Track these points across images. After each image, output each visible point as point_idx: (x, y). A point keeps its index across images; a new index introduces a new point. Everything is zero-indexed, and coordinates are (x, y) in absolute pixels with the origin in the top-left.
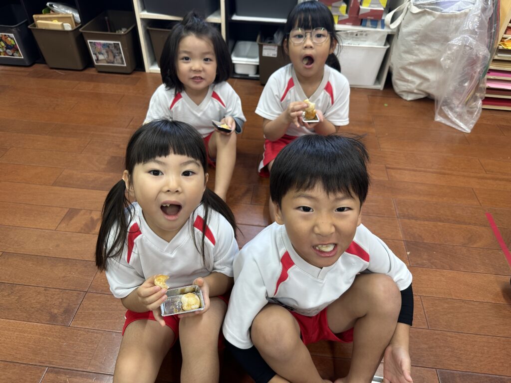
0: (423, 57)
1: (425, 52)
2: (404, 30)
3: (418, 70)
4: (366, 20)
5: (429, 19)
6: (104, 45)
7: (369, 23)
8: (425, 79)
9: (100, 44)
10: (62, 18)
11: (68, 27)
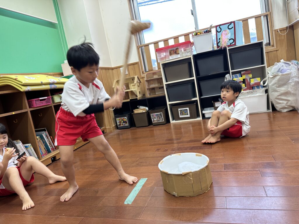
0: (282, 92)
2: (270, 85)
3: (283, 97)
4: (254, 87)
5: (278, 77)
6: (156, 115)
7: (256, 88)
8: (288, 100)
9: (155, 115)
10: (142, 109)
11: (144, 111)
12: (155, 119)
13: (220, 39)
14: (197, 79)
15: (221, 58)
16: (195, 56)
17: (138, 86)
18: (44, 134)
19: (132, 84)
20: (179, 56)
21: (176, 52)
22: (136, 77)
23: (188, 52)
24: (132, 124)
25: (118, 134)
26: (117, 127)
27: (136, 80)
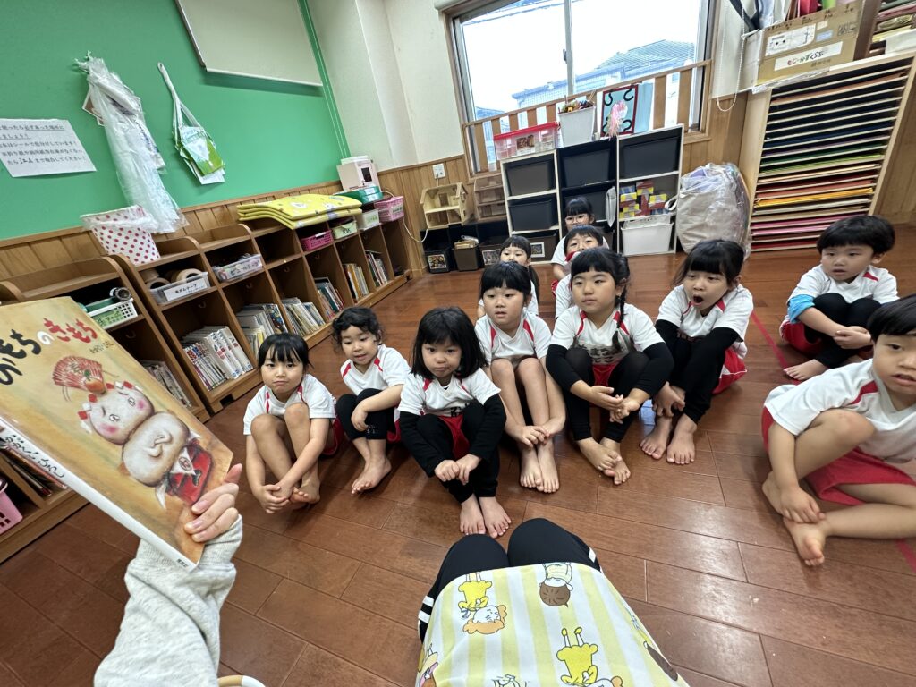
0: (696, 223)
1: (697, 220)
2: (679, 209)
3: (696, 232)
4: (654, 210)
5: (693, 199)
6: (491, 252)
7: (656, 212)
9: (489, 252)
10: (469, 242)
11: (472, 246)
12: (489, 260)
13: (607, 119)
14: (562, 193)
15: (606, 155)
16: (560, 151)
17: (463, 202)
18: (328, 287)
19: (452, 197)
20: (533, 150)
21: (529, 144)
22: (459, 185)
23: (549, 144)
24: (453, 265)
25: (431, 283)
26: (428, 270)
27: (459, 190)
